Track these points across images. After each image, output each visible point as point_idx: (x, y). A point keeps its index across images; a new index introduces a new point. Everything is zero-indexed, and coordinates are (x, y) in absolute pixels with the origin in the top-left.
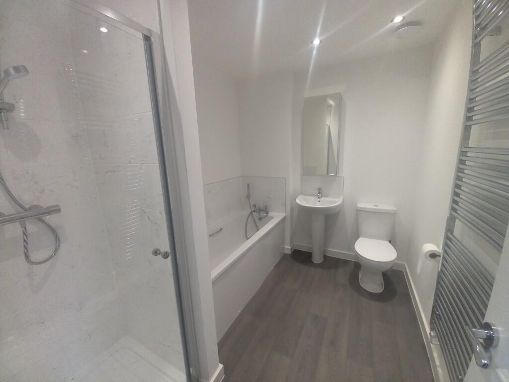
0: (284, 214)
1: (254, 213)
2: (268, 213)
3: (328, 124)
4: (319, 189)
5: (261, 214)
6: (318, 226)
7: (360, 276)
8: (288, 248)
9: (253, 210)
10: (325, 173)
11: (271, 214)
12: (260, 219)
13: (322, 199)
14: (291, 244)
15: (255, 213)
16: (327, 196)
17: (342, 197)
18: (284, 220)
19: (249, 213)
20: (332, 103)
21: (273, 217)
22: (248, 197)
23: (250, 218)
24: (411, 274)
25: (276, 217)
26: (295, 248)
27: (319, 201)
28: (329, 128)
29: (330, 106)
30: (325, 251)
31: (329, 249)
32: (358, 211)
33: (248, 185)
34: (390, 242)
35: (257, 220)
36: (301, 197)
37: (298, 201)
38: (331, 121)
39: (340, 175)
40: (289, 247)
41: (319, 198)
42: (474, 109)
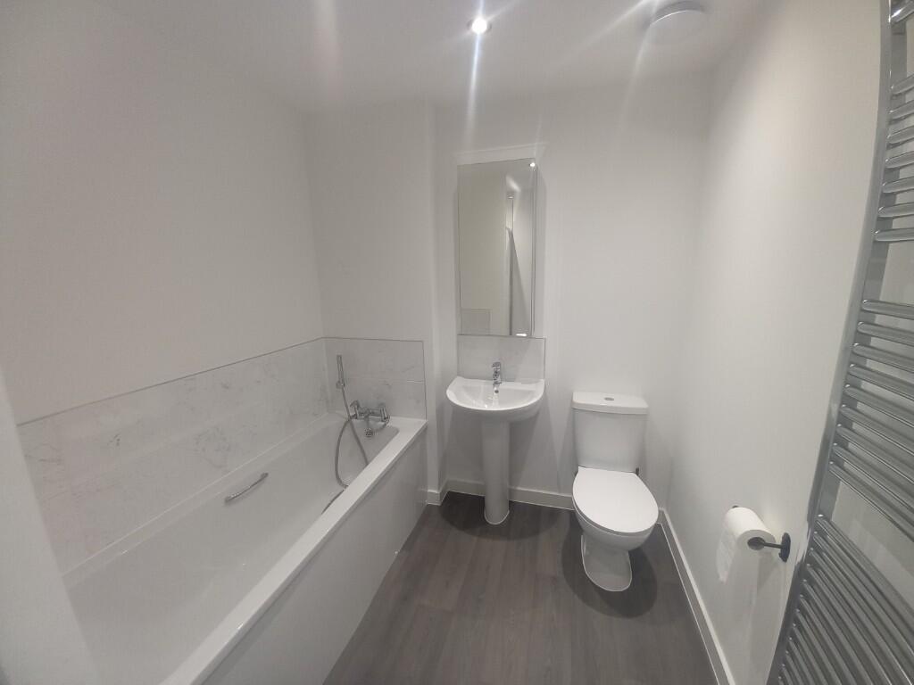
0: (423, 422)
1: (354, 421)
2: (386, 419)
3: (510, 227)
4: (496, 364)
5: (371, 422)
6: (496, 448)
7: (584, 551)
8: (434, 492)
9: (351, 414)
10: (506, 332)
11: (394, 422)
12: (370, 434)
13: (504, 386)
14: (439, 485)
15: (358, 421)
16: (511, 380)
17: (543, 381)
18: (423, 434)
19: (344, 420)
20: (514, 186)
21: (398, 432)
22: (341, 383)
23: (347, 434)
24: (679, 539)
25: (405, 429)
26: (449, 490)
27: (497, 392)
28: (511, 235)
29: (512, 193)
30: (511, 492)
31: (519, 488)
32: (576, 412)
33: (339, 357)
34: (637, 472)
35: (363, 438)
36: (458, 382)
37: (451, 395)
38: (514, 223)
39: (536, 334)
40: (436, 492)
41: (496, 383)
42: (895, 200)
